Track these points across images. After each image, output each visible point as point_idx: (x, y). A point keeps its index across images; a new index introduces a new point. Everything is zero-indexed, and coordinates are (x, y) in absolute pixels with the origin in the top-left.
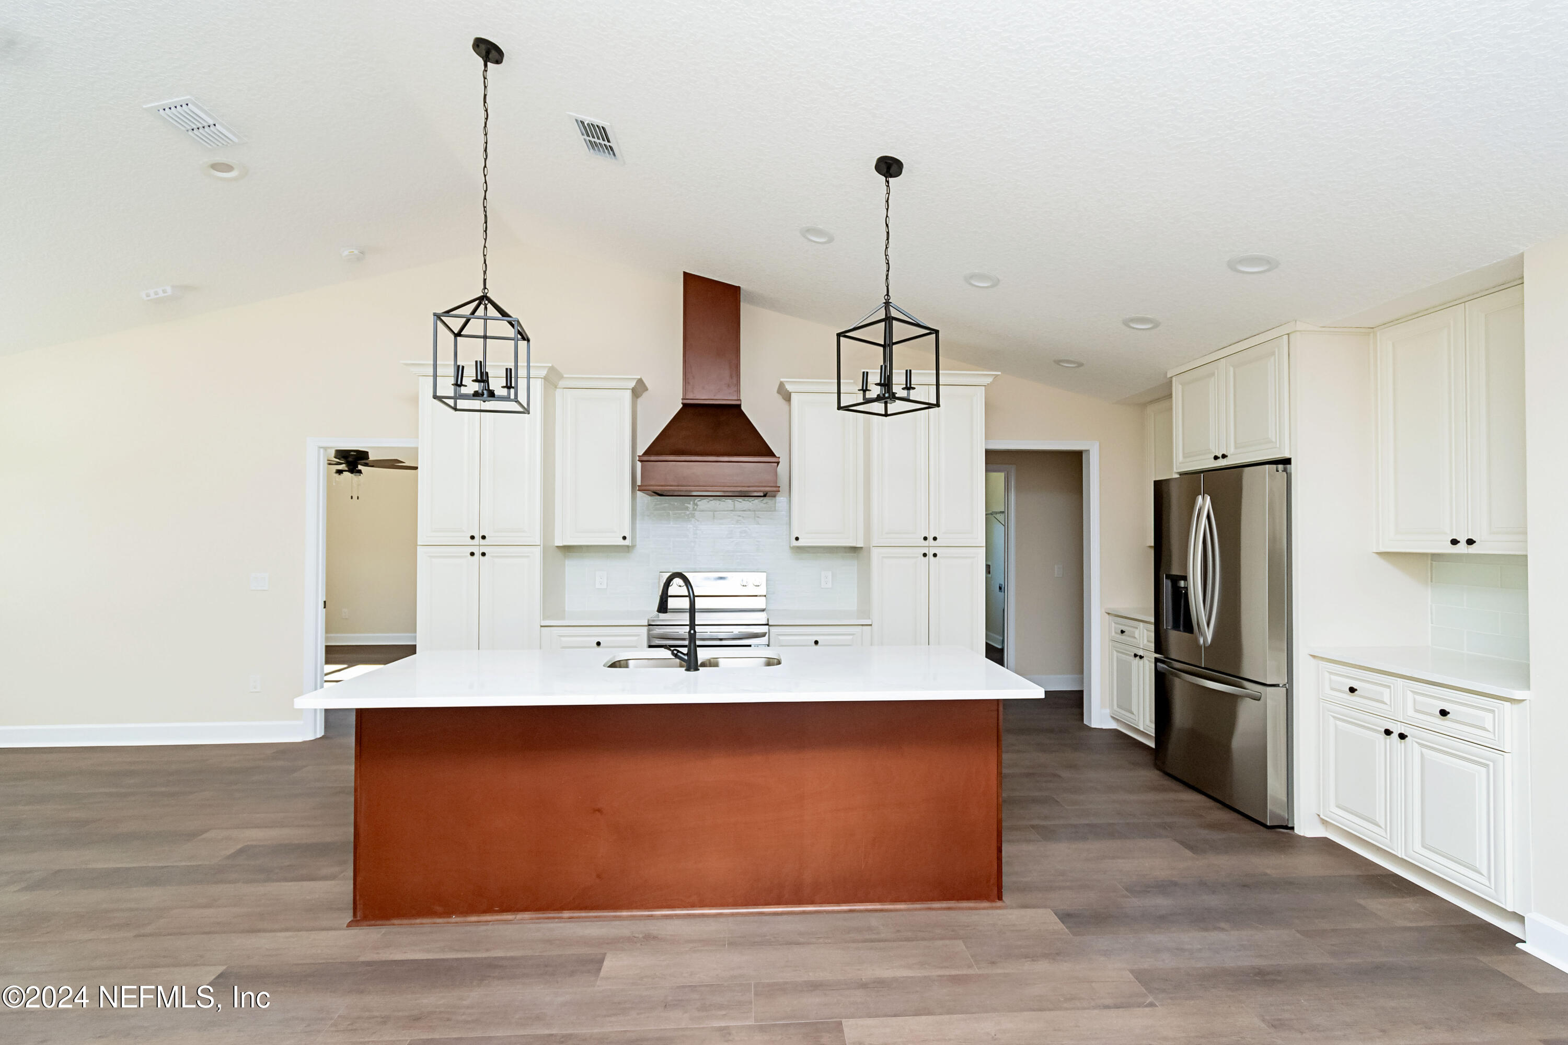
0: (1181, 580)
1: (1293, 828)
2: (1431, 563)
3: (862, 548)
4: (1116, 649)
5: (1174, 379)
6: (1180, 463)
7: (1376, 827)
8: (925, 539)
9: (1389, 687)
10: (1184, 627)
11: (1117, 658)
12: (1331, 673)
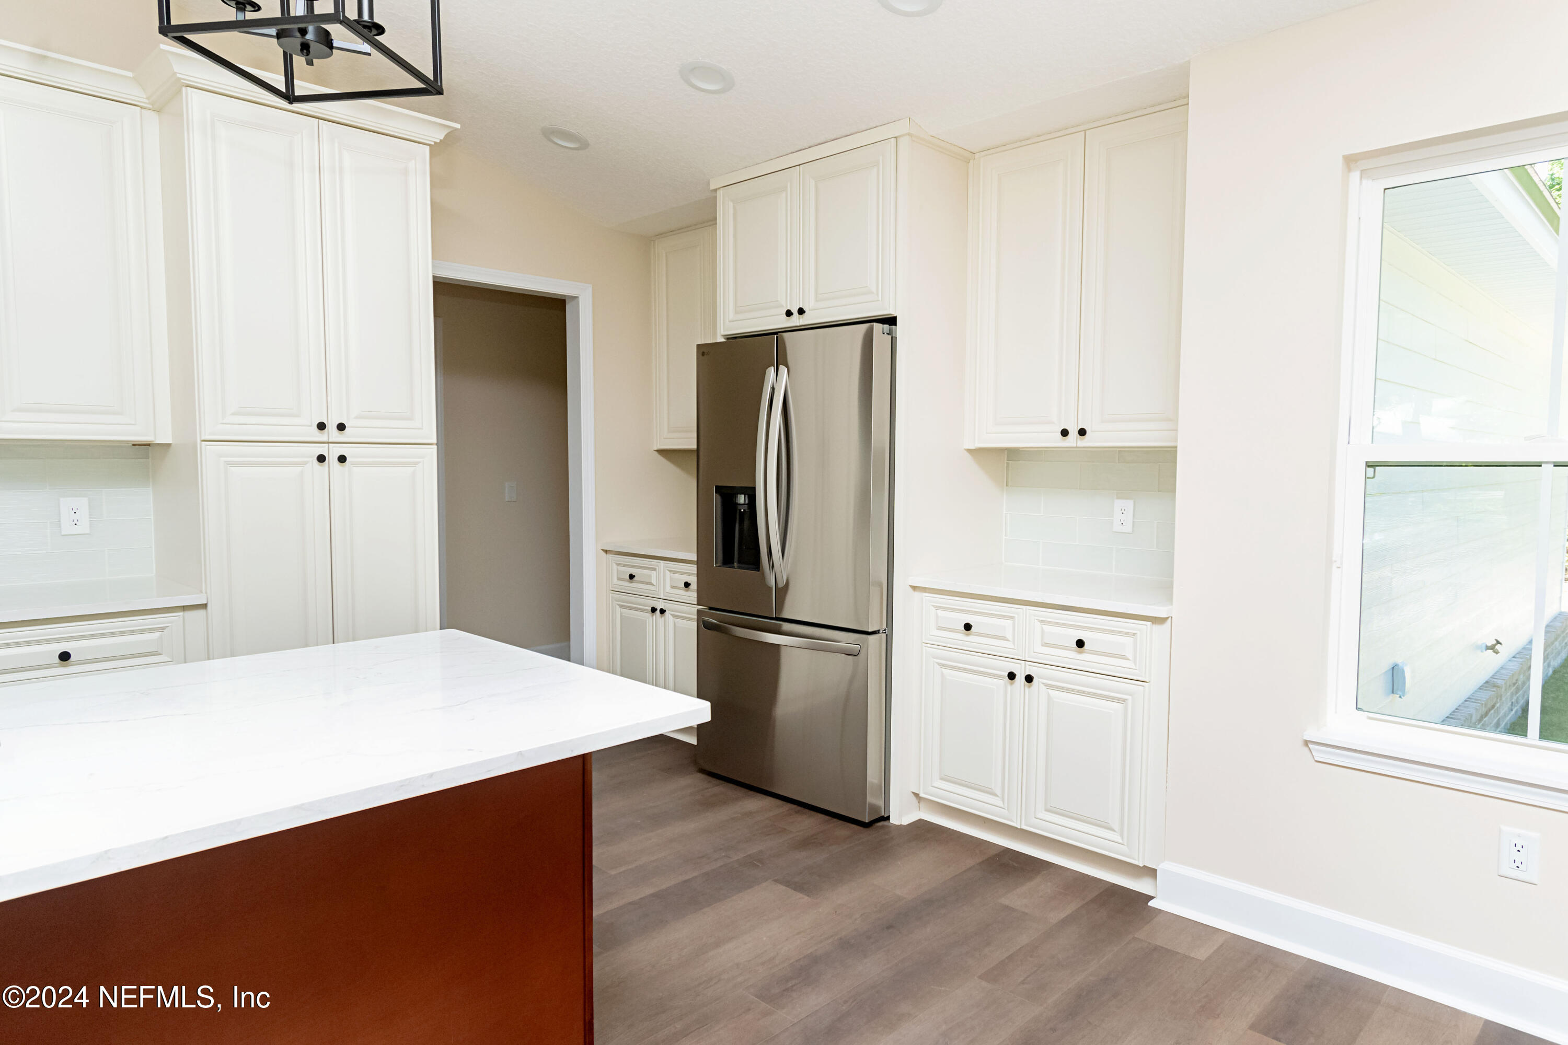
0: (741, 494)
1: (888, 818)
2: (1007, 464)
3: (170, 445)
4: (619, 603)
5: (720, 193)
6: (730, 322)
7: (991, 796)
8: (322, 426)
9: (1012, 618)
10: (739, 562)
11: (621, 616)
12: (937, 608)
